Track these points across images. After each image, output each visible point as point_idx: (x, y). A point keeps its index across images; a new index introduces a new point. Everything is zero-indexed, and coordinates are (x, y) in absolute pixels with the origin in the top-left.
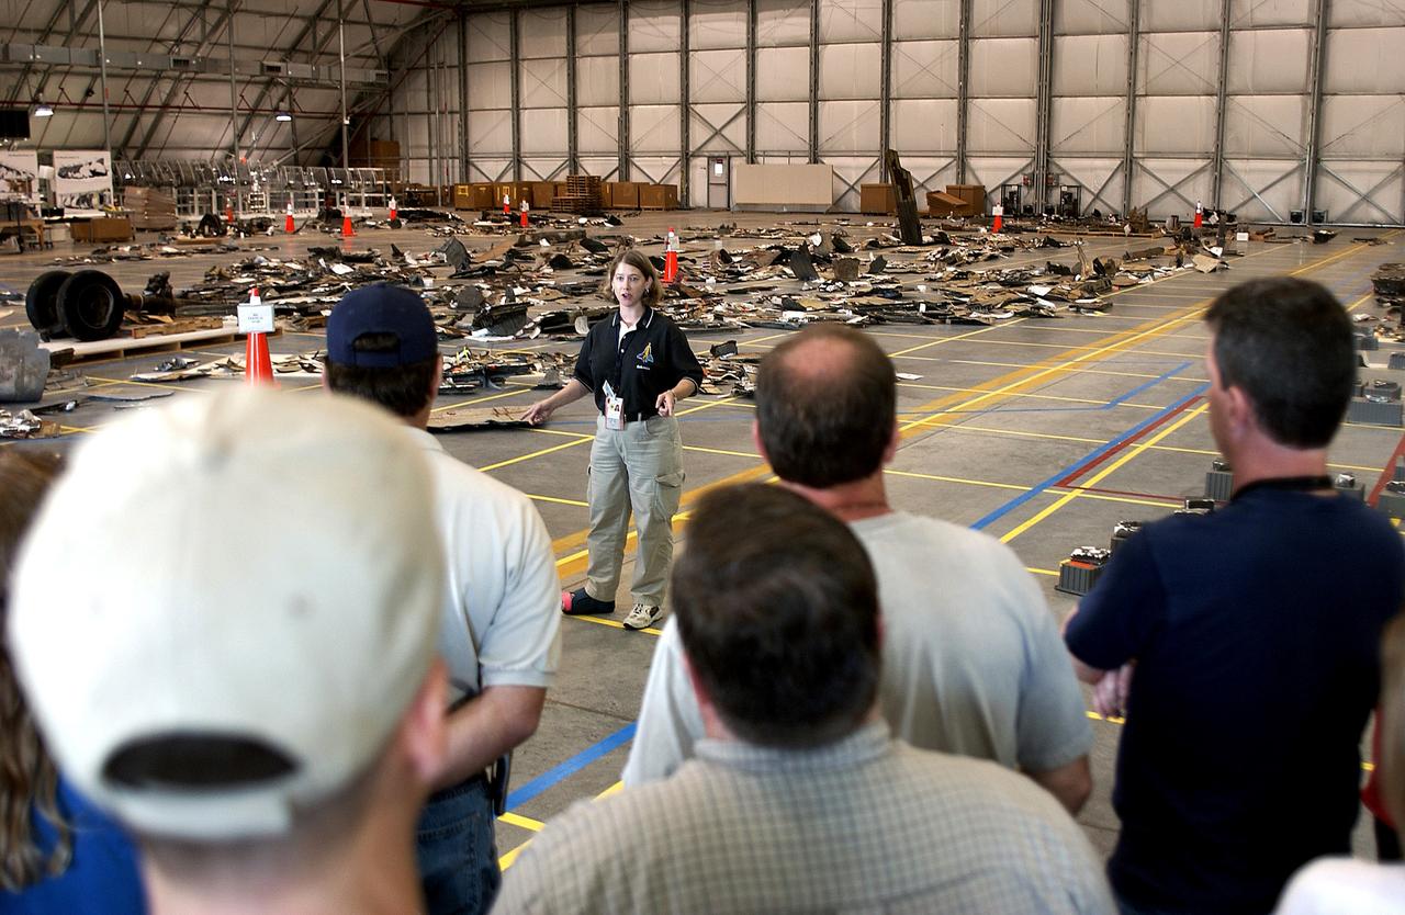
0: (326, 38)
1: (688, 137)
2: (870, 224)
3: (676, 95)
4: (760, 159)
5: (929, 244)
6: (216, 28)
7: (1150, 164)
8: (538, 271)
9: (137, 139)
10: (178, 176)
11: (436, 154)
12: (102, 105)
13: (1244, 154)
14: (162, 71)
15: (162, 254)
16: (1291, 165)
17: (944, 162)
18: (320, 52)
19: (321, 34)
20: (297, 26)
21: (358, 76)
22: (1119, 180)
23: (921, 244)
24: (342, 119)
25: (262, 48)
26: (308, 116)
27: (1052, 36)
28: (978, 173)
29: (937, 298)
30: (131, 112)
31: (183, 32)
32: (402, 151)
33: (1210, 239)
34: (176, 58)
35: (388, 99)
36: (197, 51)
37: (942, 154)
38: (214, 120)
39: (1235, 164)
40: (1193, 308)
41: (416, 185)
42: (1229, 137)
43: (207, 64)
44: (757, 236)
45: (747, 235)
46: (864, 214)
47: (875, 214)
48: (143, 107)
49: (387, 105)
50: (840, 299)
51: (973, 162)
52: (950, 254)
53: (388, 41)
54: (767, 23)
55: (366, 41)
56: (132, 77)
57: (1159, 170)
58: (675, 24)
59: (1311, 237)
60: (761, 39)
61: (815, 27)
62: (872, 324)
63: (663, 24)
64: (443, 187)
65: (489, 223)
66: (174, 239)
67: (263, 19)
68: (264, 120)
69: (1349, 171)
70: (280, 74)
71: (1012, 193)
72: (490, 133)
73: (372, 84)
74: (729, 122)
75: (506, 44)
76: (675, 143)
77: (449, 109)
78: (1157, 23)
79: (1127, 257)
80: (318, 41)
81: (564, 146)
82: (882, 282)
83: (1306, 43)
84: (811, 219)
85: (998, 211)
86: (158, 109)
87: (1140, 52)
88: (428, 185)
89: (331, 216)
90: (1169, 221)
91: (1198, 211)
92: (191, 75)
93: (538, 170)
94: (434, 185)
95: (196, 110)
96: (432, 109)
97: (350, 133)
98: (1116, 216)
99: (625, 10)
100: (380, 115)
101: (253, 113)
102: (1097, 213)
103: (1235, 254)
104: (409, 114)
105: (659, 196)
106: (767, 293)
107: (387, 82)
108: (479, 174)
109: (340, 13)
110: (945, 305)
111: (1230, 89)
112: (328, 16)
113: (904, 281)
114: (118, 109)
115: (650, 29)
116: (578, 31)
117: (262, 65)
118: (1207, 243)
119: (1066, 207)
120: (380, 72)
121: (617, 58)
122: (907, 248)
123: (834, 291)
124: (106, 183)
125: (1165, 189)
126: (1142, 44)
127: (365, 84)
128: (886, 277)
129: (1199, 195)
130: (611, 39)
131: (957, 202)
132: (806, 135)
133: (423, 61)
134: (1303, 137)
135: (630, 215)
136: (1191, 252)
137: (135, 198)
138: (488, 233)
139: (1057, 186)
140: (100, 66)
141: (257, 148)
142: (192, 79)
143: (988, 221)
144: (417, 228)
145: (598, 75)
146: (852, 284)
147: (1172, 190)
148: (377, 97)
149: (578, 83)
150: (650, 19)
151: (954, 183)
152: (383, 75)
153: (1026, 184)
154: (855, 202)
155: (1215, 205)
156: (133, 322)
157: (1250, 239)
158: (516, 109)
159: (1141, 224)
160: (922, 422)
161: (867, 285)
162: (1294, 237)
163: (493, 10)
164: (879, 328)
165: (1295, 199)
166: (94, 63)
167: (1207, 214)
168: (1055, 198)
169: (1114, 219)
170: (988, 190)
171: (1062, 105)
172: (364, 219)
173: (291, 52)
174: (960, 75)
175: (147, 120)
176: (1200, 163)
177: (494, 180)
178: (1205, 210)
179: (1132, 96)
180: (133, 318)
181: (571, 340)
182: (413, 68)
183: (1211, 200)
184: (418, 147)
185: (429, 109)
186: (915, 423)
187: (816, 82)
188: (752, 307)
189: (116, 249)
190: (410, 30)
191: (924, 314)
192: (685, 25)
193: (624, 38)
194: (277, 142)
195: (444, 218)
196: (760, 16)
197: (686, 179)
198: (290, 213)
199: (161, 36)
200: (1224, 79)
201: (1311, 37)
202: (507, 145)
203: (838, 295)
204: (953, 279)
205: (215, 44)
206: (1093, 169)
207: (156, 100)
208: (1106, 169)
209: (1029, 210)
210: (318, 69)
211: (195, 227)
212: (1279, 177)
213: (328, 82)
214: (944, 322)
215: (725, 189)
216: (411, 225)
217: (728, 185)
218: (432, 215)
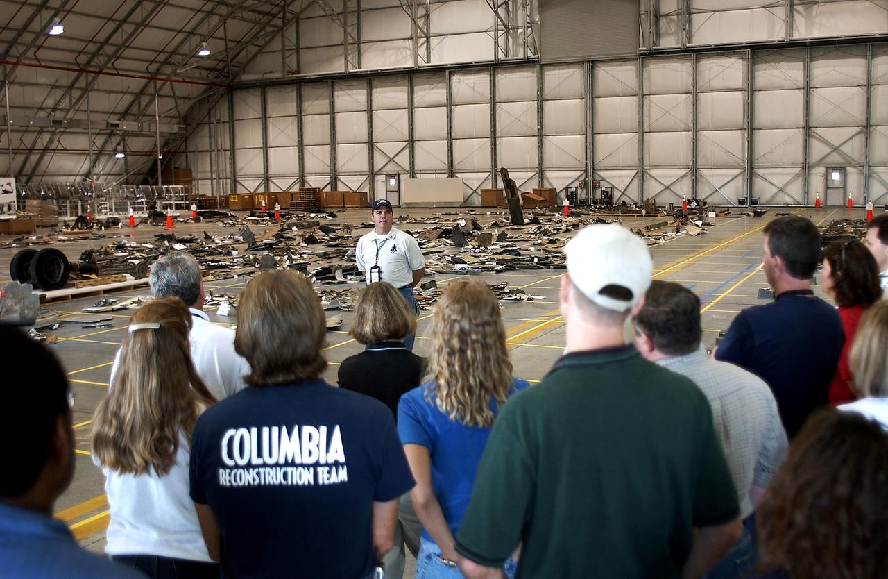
0: (147, 106)
1: (373, 163)
2: (489, 213)
3: (365, 137)
4: (418, 175)
5: (527, 224)
6: (78, 100)
7: (654, 173)
8: (298, 245)
9: (28, 169)
10: (57, 192)
11: (215, 176)
12: (8, 149)
13: (709, 165)
14: (44, 128)
15: (60, 241)
16: (738, 171)
17: (530, 174)
18: (143, 114)
19: (144, 103)
20: (128, 99)
21: (166, 129)
22: (636, 182)
23: (523, 224)
24: (157, 155)
25: (107, 113)
26: (134, 154)
27: (593, 98)
28: (551, 181)
29: (542, 254)
30: (24, 153)
31: (58, 103)
32: (194, 175)
33: (694, 216)
34: (54, 119)
35: (184, 143)
36: (67, 114)
37: (529, 170)
38: (77, 157)
39: (704, 172)
40: (690, 256)
41: (203, 196)
42: (700, 155)
43: (72, 123)
44: (422, 222)
45: (416, 222)
46: (483, 207)
47: (490, 207)
48: (31, 150)
49: (184, 146)
50: (484, 256)
51: (548, 174)
52: (542, 230)
53: (185, 107)
54: (420, 93)
55: (172, 107)
56: (25, 131)
57: (660, 176)
58: (363, 94)
59: (752, 214)
60: (416, 102)
61: (450, 95)
62: (508, 270)
63: (355, 94)
64: (221, 197)
65: (255, 218)
66: (60, 231)
67: (107, 95)
68: (107, 157)
69: (770, 174)
70: (119, 129)
71: (572, 192)
72: (250, 163)
73: (175, 134)
74: (398, 154)
75: (258, 108)
76: (365, 167)
77: (223, 148)
78: (654, 89)
79: (647, 228)
80: (141, 108)
81: (296, 169)
82: (507, 246)
83: (741, 100)
84: (453, 211)
85: (566, 203)
86: (41, 151)
87: (645, 107)
88: (210, 195)
89: (157, 217)
90: (667, 207)
91: (685, 200)
92: (62, 130)
93: (280, 185)
94: (214, 195)
95: (66, 152)
96: (213, 148)
97: (162, 164)
98: (635, 204)
99: (332, 86)
100: (180, 152)
101: (100, 152)
102: (624, 203)
103: (709, 225)
104: (199, 151)
105: (356, 199)
106: (441, 255)
107: (185, 132)
108: (243, 188)
109: (155, 90)
110: (547, 258)
111: (698, 127)
112: (147, 92)
113: (519, 245)
114: (16, 151)
115: (348, 98)
116: (303, 98)
117: (108, 123)
118: (692, 219)
119: (605, 200)
120: (180, 126)
121: (328, 116)
122: (515, 227)
123: (480, 252)
124: (12, 197)
125: (664, 187)
126: (646, 101)
127: (170, 134)
128: (508, 243)
129: (684, 190)
130: (324, 104)
131: (539, 198)
132: (445, 160)
133: (206, 120)
134: (743, 156)
135: (340, 211)
136: (684, 224)
137: (33, 207)
138: (257, 224)
139: (599, 187)
140: (7, 125)
141: (103, 175)
142: (63, 132)
143: (560, 209)
144: (211, 222)
145: (316, 126)
146: (489, 248)
147: (668, 188)
148: (178, 142)
149: (304, 130)
150: (348, 92)
151: (537, 187)
152: (181, 128)
153: (581, 187)
154: (477, 200)
155: (694, 196)
156: (75, 279)
157: (716, 215)
158: (266, 147)
159: (651, 208)
160: (552, 320)
161: (498, 248)
162: (742, 214)
163: (249, 88)
164: (512, 272)
165: (740, 191)
166: (3, 124)
167: (690, 202)
168: (598, 195)
169: (634, 206)
170: (558, 191)
171: (600, 138)
172: (176, 217)
173: (125, 114)
174: (538, 122)
175: (34, 158)
176: (684, 172)
177: (252, 192)
178: (688, 200)
179: (641, 133)
180: (74, 276)
181: (335, 284)
182: (201, 124)
183: (691, 193)
184: (204, 172)
185: (210, 148)
186: (549, 322)
187: (451, 128)
188: (435, 262)
189: (28, 238)
190: (199, 101)
191: (537, 263)
192: (370, 95)
193: (332, 104)
194: (115, 170)
195: (226, 215)
196: (416, 88)
197: (372, 188)
198: (131, 214)
199: (44, 106)
200: (695, 121)
201: (744, 96)
202: (260, 169)
203: (483, 254)
204: (548, 243)
205: (77, 110)
206: (620, 177)
207: (40, 145)
208: (628, 176)
209: (583, 202)
210: (142, 125)
211: (72, 224)
212: (730, 178)
213: (147, 133)
214: (549, 268)
215: (397, 194)
216: (205, 220)
217: (399, 191)
218: (218, 214)
